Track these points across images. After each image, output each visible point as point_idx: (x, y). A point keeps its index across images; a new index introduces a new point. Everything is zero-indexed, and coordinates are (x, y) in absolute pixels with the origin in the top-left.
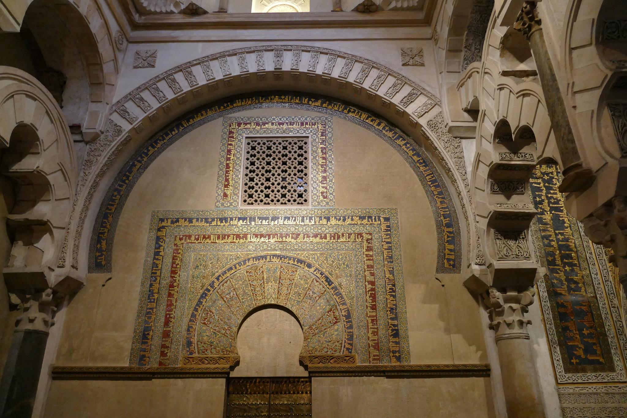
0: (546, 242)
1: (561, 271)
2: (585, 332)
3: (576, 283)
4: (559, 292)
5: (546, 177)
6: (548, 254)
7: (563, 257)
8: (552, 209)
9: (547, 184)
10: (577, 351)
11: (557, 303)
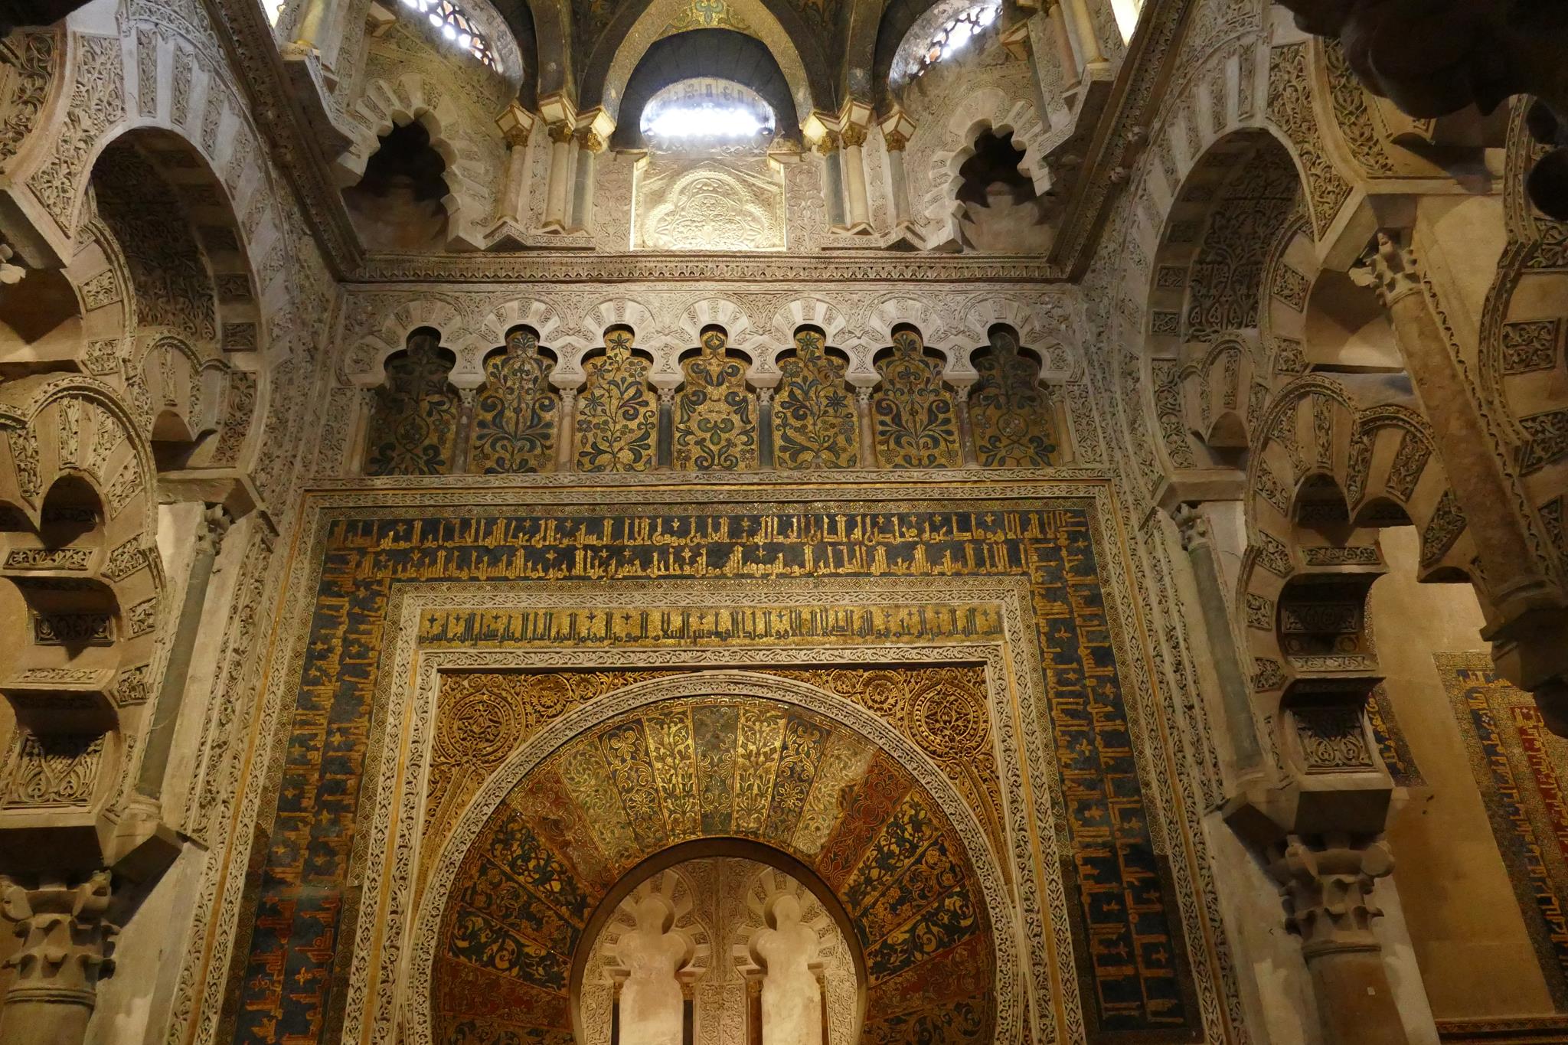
0: (297, 751)
1: (306, 823)
2: (302, 977)
3: (331, 852)
4: (279, 876)
5: (362, 593)
6: (289, 782)
7: (324, 788)
8: (345, 669)
9: (357, 610)
10: (261, 1025)
11: (262, 906)
